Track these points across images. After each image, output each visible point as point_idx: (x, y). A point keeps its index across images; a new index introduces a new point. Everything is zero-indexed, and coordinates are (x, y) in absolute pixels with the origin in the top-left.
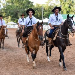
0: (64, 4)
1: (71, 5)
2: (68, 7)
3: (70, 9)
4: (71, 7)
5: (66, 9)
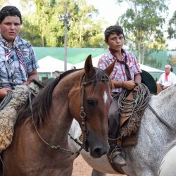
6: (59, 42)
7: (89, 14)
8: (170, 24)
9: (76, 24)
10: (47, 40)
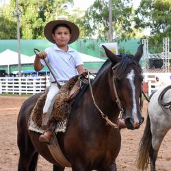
0: (22, 5)
1: (45, 8)
2: (37, 15)
3: (44, 21)
4: (46, 14)
5: (31, 22)
6: (35, 34)
7: (65, 5)
8: (136, 14)
9: (52, 15)
10: (23, 32)
